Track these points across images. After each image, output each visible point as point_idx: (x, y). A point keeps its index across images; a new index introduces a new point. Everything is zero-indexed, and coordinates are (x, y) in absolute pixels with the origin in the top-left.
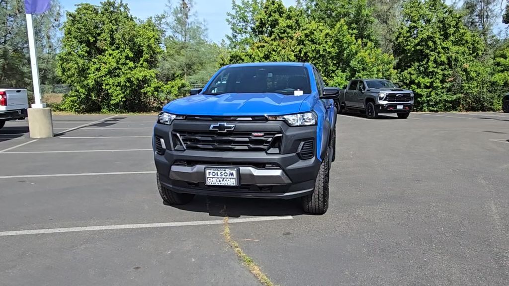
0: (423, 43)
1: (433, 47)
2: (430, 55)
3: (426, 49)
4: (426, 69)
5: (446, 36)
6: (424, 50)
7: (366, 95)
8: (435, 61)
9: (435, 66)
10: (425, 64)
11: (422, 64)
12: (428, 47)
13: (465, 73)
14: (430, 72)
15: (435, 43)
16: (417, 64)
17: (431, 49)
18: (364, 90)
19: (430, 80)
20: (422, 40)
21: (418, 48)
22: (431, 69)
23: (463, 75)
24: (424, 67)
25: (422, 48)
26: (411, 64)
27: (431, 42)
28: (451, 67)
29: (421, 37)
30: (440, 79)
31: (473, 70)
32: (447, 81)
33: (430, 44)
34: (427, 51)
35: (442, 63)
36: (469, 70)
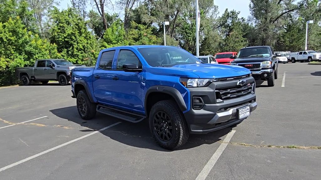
0: (69, 37)
1: (75, 40)
2: (74, 44)
3: (71, 41)
4: (73, 53)
5: (81, 33)
6: (70, 41)
7: (56, 70)
8: (77, 49)
9: (77, 51)
10: (71, 50)
11: (69, 49)
12: (72, 39)
13: (93, 55)
14: (75, 55)
15: (75, 37)
16: (66, 50)
17: (74, 41)
18: (54, 67)
19: (75, 60)
20: (69, 35)
21: (66, 39)
22: (76, 53)
23: (92, 56)
24: (71, 52)
25: (68, 40)
26: (62, 50)
27: (73, 36)
28: (85, 52)
29: (67, 33)
30: (81, 59)
31: (97, 53)
32: (84, 60)
33: (73, 38)
34: (72, 42)
35: (81, 50)
36: (95, 53)
